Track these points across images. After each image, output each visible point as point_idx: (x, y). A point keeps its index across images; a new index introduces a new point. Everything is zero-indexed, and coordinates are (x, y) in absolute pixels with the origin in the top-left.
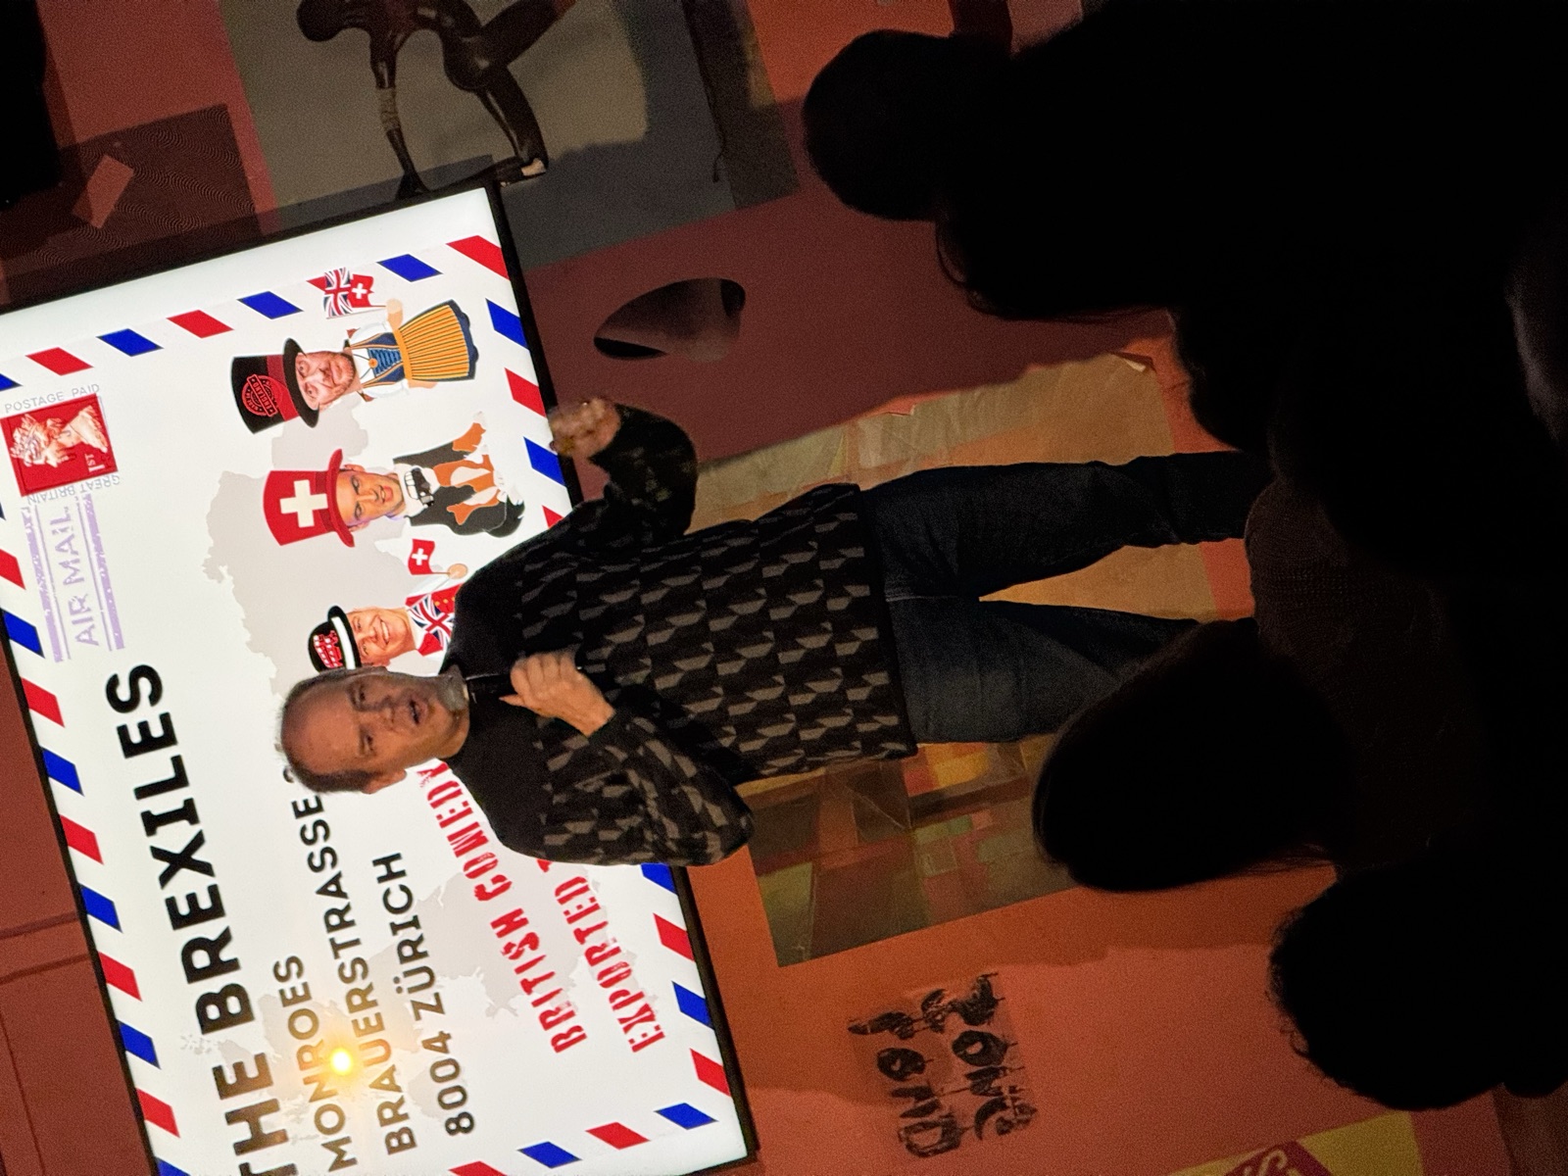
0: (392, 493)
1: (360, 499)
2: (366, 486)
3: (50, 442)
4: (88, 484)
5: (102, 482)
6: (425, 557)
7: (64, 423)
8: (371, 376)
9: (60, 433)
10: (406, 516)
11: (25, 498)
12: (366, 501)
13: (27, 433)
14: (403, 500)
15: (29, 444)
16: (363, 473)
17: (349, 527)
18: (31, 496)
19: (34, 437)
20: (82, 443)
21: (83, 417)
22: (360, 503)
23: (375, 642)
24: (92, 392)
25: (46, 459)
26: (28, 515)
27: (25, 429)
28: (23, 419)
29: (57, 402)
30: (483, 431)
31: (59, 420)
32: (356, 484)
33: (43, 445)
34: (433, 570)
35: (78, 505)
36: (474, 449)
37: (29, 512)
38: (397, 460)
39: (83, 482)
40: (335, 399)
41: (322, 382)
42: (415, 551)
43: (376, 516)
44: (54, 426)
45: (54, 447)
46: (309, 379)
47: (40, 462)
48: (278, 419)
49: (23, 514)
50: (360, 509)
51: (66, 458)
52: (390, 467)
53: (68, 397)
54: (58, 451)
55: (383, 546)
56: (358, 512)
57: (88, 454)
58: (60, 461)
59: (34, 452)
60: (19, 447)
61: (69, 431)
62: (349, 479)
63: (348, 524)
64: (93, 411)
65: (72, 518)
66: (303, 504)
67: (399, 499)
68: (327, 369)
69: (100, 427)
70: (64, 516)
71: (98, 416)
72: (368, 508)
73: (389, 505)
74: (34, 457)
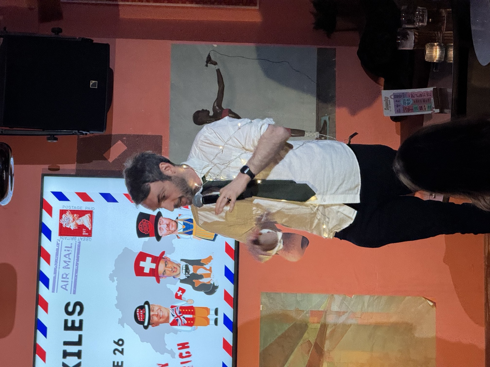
0: (177, 270)
1: (166, 269)
2: (169, 265)
3: (73, 221)
4: (81, 238)
5: (86, 239)
6: (181, 294)
7: (80, 217)
8: (182, 230)
9: (77, 219)
10: (179, 279)
11: (60, 237)
12: (168, 270)
13: (67, 216)
14: (180, 273)
15: (67, 220)
16: (169, 261)
17: (160, 277)
18: (62, 237)
19: (69, 218)
20: (83, 225)
21: (86, 216)
22: (166, 270)
23: (157, 317)
24: (92, 210)
25: (70, 226)
26: (59, 242)
27: (67, 215)
28: (67, 212)
29: (80, 209)
30: (212, 259)
31: (78, 215)
32: (166, 264)
33: (71, 222)
34: (182, 299)
35: (76, 244)
36: (208, 264)
37: (59, 241)
38: (182, 260)
40: (168, 234)
41: (166, 228)
42: (179, 291)
43: (169, 276)
44: (76, 216)
45: (74, 223)
46: (161, 226)
47: (68, 227)
48: (147, 235)
49: (57, 242)
50: (165, 272)
51: (77, 228)
52: (179, 261)
53: (84, 209)
54: (75, 225)
55: (169, 286)
56: (164, 273)
57: (84, 229)
58: (74, 228)
59: (67, 223)
60: (63, 220)
61: (80, 220)
62: (165, 261)
63: (160, 275)
64: (90, 216)
65: (72, 247)
66: (147, 265)
67: (179, 273)
68: (168, 224)
69: (91, 221)
70: (70, 246)
71: (91, 218)
72: (168, 272)
73: (175, 274)
74: (67, 225)
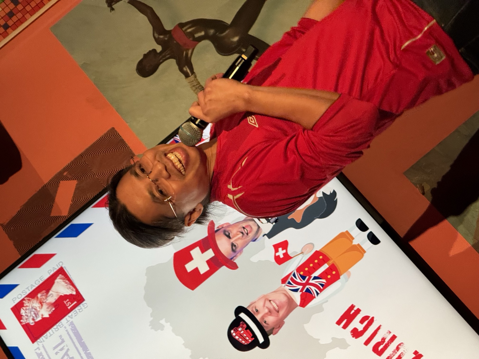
0: (251, 228)
1: (232, 240)
2: (234, 231)
3: (42, 305)
6: (284, 251)
10: (264, 236)
11: (36, 343)
12: (236, 240)
14: (259, 227)
15: (30, 313)
16: (229, 225)
17: (232, 259)
19: (32, 308)
20: (61, 296)
22: (234, 243)
23: (270, 315)
24: (60, 267)
27: (26, 306)
28: (24, 302)
29: (41, 282)
32: (227, 234)
33: (38, 309)
34: (292, 256)
35: (67, 331)
39: (67, 317)
42: (276, 251)
43: (246, 244)
44: (42, 296)
45: (45, 306)
49: (36, 353)
50: (235, 246)
53: (46, 276)
54: (48, 308)
55: (255, 259)
56: (234, 248)
57: (66, 300)
58: (50, 313)
61: (51, 294)
62: (222, 233)
63: (229, 258)
64: (63, 277)
65: (65, 340)
66: (199, 261)
67: (257, 228)
70: (60, 341)
71: (67, 278)
72: (239, 243)
73: (251, 235)
74: (35, 318)
